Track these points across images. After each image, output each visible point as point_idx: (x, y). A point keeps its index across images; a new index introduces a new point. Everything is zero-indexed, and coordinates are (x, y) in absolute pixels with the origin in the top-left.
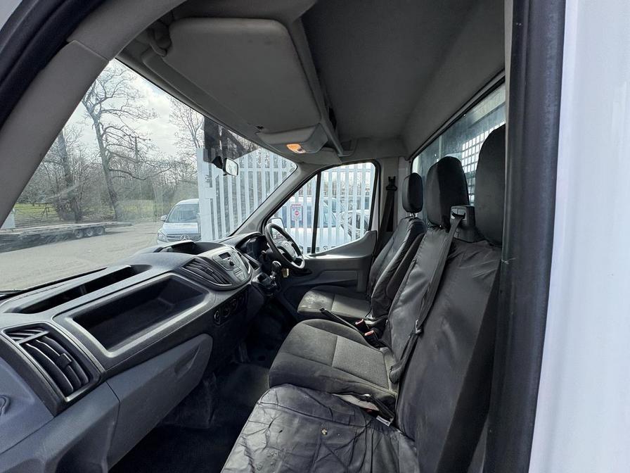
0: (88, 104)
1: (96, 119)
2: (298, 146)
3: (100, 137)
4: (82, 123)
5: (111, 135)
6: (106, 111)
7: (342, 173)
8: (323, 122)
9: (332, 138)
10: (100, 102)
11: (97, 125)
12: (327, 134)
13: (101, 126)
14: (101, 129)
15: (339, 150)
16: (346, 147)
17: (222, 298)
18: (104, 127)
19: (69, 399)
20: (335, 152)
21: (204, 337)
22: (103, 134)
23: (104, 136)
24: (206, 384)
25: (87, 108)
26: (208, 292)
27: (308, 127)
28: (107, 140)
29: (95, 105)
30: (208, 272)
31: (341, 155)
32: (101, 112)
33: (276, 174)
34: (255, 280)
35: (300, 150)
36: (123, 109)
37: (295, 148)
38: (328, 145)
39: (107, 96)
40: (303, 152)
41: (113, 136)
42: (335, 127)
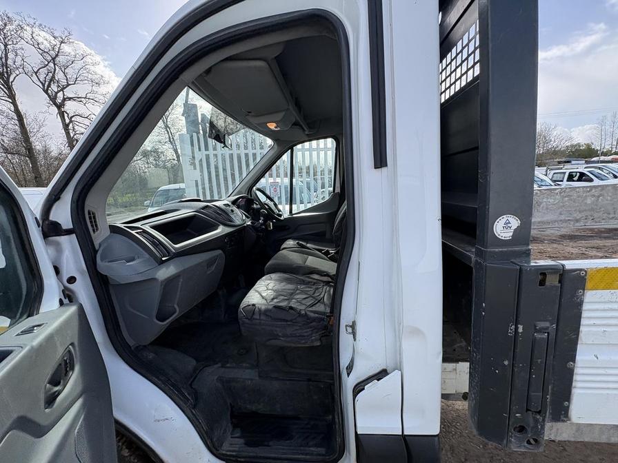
0: (49, 92)
1: (60, 107)
2: (274, 125)
3: (66, 127)
4: (46, 112)
5: (77, 123)
6: (70, 99)
7: (313, 152)
8: (290, 107)
9: (299, 119)
10: (62, 90)
11: (62, 114)
12: (295, 116)
13: (66, 115)
14: (66, 118)
15: (306, 129)
16: (310, 126)
17: (228, 230)
18: (70, 116)
19: (163, 259)
20: (301, 130)
21: (219, 252)
22: (69, 124)
23: (71, 125)
24: (220, 293)
25: (49, 96)
26: (219, 225)
27: (281, 111)
28: (74, 129)
29: (56, 93)
30: (218, 213)
31: (307, 133)
32: (64, 100)
33: (254, 155)
34: (249, 223)
35: (276, 127)
36: (88, 96)
37: (272, 126)
38: (296, 124)
39: (69, 83)
40: (279, 129)
41: (80, 125)
42: (300, 112)
